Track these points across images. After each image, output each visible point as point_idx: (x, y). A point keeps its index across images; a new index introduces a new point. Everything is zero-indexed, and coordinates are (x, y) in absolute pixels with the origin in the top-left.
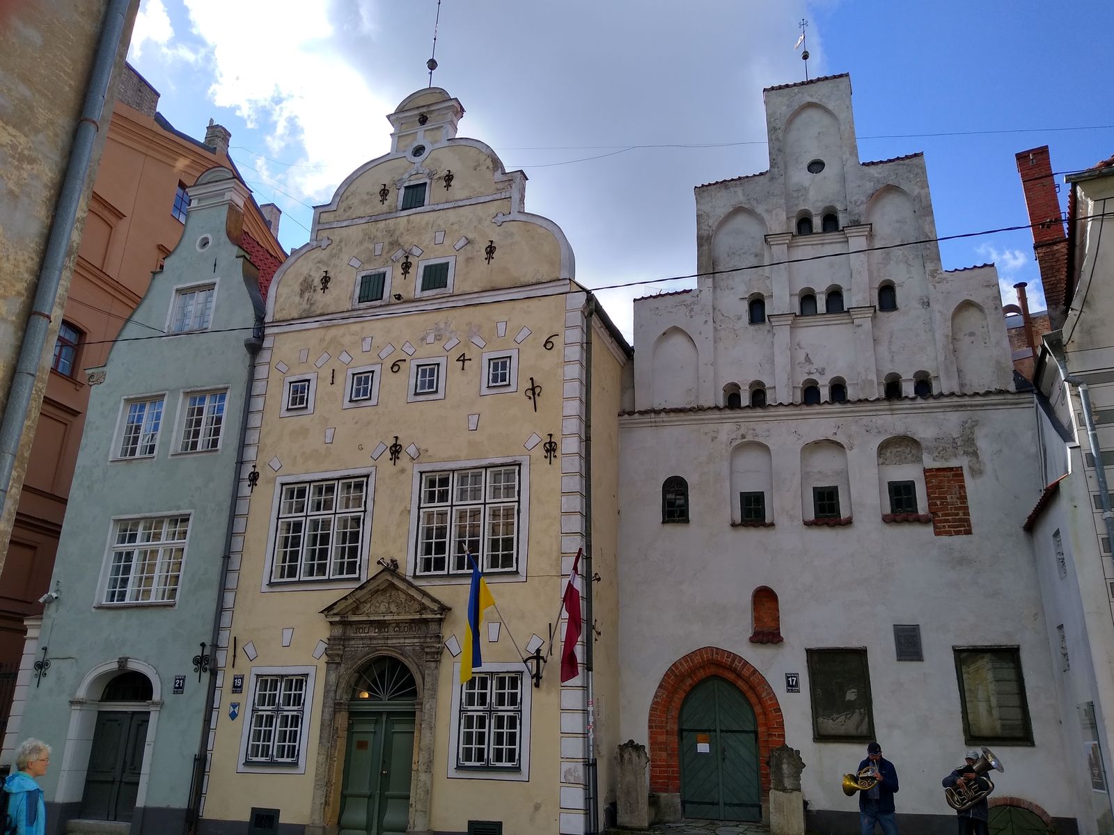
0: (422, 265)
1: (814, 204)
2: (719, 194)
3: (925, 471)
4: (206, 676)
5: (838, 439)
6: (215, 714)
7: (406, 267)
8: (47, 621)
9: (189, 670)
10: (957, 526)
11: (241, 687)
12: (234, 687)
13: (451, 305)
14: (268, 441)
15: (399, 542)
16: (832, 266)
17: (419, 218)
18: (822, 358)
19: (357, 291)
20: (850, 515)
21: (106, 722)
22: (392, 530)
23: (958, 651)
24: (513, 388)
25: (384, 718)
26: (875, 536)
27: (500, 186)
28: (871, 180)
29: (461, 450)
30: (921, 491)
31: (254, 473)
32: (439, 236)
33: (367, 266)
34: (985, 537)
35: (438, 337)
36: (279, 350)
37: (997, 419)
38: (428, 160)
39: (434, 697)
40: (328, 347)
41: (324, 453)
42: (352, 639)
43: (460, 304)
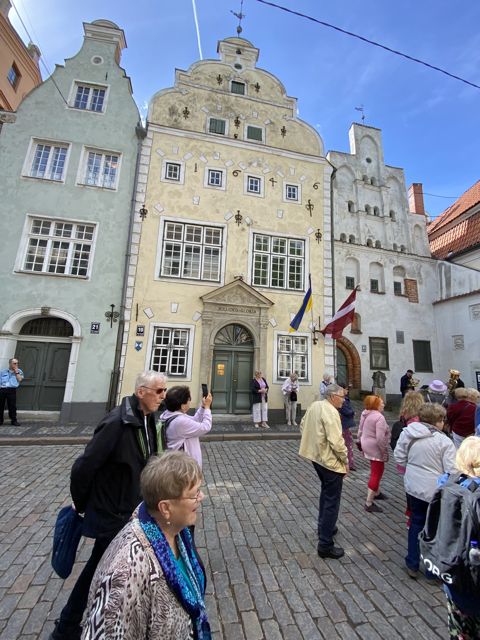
0: (247, 125)
1: (369, 175)
3: (405, 280)
4: (116, 325)
7: (237, 123)
9: (102, 320)
10: (415, 299)
11: (143, 333)
12: (138, 332)
13: (265, 151)
14: (154, 193)
15: (242, 267)
16: (375, 199)
17: (242, 100)
18: (373, 232)
19: (208, 125)
20: (383, 291)
21: (25, 348)
22: (238, 260)
23: (414, 341)
24: (299, 202)
25: (233, 354)
26: (392, 299)
27: (286, 102)
28: (388, 172)
29: (274, 227)
30: (403, 286)
31: (144, 210)
32: (255, 114)
33: (213, 114)
34: (422, 304)
35: (259, 165)
36: (158, 142)
37: (426, 267)
38: (244, 73)
39: (265, 345)
40: (191, 150)
41: (193, 209)
42: (217, 313)
43: (270, 152)
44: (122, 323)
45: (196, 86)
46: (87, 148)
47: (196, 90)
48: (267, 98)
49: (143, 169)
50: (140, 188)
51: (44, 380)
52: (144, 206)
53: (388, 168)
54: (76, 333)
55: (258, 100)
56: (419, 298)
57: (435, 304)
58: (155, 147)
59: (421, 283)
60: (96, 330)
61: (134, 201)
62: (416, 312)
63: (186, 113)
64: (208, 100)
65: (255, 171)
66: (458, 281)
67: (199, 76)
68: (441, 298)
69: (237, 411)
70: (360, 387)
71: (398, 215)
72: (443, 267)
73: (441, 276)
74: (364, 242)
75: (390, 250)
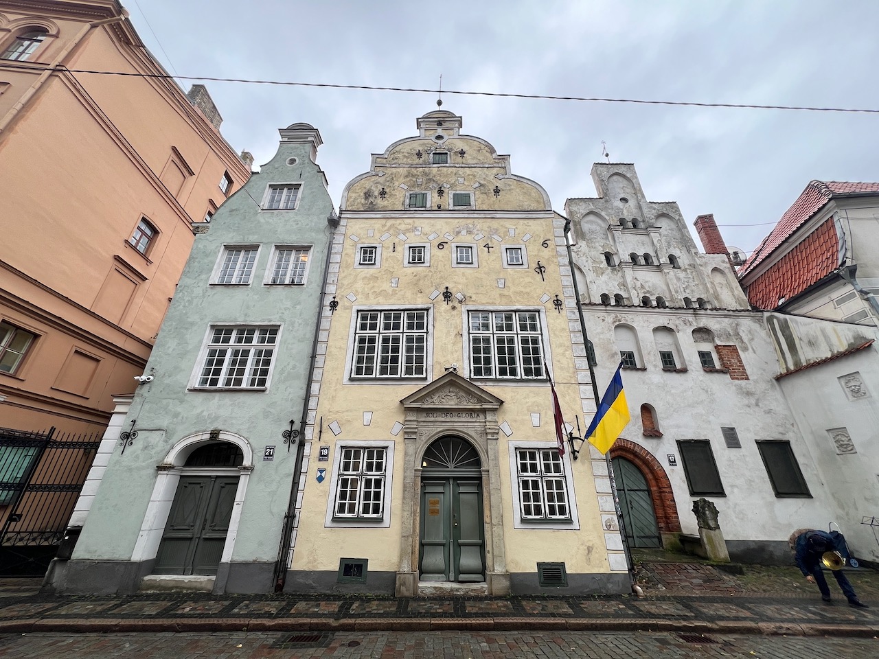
0: (452, 193)
1: (628, 217)
2: (580, 204)
3: (717, 347)
4: (294, 448)
5: (670, 326)
6: (302, 478)
7: (441, 193)
8: (138, 399)
9: (279, 441)
10: (741, 376)
11: (327, 456)
12: (321, 456)
13: (476, 216)
14: (345, 282)
15: (455, 355)
16: (643, 244)
17: (445, 169)
18: (649, 287)
19: (407, 201)
20: (684, 367)
21: (187, 485)
22: (450, 346)
23: (759, 443)
24: (525, 266)
25: (451, 482)
26: (701, 378)
27: (496, 161)
28: (654, 209)
29: (495, 299)
30: (715, 357)
31: (334, 302)
32: (461, 180)
33: (413, 189)
34: (756, 382)
35: (469, 232)
36: (352, 228)
37: (747, 325)
38: (447, 143)
39: (497, 465)
40: (388, 230)
41: (391, 293)
42: (424, 421)
43: (482, 216)
44: (302, 445)
45: (394, 166)
46: (277, 247)
47: (394, 170)
48: (475, 161)
49: (335, 258)
50: (330, 279)
51: (203, 529)
52: (334, 298)
53: (654, 205)
54: (246, 463)
55: (463, 166)
56: (749, 371)
57: (779, 378)
58: (349, 233)
59: (745, 349)
60: (270, 455)
61: (323, 293)
62: (749, 394)
63: (383, 193)
64: (406, 176)
65: (465, 239)
66: (806, 341)
67: (396, 155)
68: (787, 368)
69: (462, 577)
70: (679, 527)
71: (683, 260)
72: (775, 321)
73: (775, 335)
74: (636, 302)
75: (680, 308)
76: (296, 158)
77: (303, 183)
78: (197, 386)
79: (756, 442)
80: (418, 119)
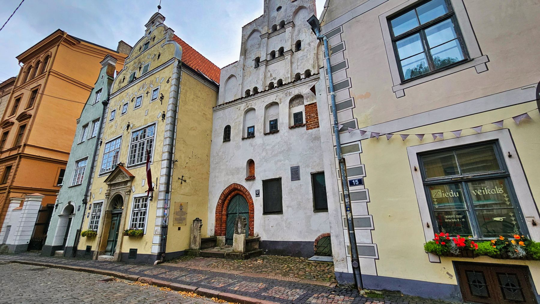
0: (143, 67)
1: (278, 22)
2: (248, 27)
3: (305, 106)
4: (84, 205)
5: (276, 101)
6: (85, 217)
7: (140, 68)
8: (60, 193)
9: (82, 203)
10: (315, 125)
11: (91, 208)
13: (147, 76)
14: (106, 131)
15: (126, 156)
16: (281, 41)
17: (146, 52)
18: (275, 74)
19: (129, 80)
22: (125, 153)
23: (313, 175)
24: (157, 99)
27: (165, 35)
29: (142, 123)
30: (304, 114)
32: (149, 56)
33: (133, 71)
34: (324, 127)
35: (143, 87)
36: (111, 103)
38: (151, 35)
40: (120, 99)
41: (114, 131)
42: (112, 190)
43: (150, 75)
44: (86, 204)
46: (93, 122)
47: (130, 63)
48: (157, 40)
49: (105, 120)
50: (102, 131)
52: (102, 140)
54: (74, 212)
55: (152, 46)
56: (320, 121)
58: (110, 106)
60: (79, 209)
62: (315, 138)
63: (124, 79)
64: (133, 65)
65: (141, 92)
67: (133, 54)
71: (305, 41)
76: (103, 75)
77: (103, 87)
78: (72, 185)
79: (311, 174)
80: (145, 26)
